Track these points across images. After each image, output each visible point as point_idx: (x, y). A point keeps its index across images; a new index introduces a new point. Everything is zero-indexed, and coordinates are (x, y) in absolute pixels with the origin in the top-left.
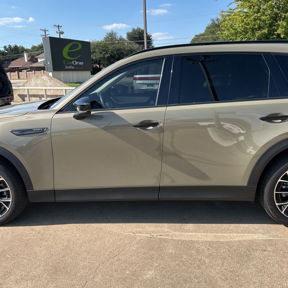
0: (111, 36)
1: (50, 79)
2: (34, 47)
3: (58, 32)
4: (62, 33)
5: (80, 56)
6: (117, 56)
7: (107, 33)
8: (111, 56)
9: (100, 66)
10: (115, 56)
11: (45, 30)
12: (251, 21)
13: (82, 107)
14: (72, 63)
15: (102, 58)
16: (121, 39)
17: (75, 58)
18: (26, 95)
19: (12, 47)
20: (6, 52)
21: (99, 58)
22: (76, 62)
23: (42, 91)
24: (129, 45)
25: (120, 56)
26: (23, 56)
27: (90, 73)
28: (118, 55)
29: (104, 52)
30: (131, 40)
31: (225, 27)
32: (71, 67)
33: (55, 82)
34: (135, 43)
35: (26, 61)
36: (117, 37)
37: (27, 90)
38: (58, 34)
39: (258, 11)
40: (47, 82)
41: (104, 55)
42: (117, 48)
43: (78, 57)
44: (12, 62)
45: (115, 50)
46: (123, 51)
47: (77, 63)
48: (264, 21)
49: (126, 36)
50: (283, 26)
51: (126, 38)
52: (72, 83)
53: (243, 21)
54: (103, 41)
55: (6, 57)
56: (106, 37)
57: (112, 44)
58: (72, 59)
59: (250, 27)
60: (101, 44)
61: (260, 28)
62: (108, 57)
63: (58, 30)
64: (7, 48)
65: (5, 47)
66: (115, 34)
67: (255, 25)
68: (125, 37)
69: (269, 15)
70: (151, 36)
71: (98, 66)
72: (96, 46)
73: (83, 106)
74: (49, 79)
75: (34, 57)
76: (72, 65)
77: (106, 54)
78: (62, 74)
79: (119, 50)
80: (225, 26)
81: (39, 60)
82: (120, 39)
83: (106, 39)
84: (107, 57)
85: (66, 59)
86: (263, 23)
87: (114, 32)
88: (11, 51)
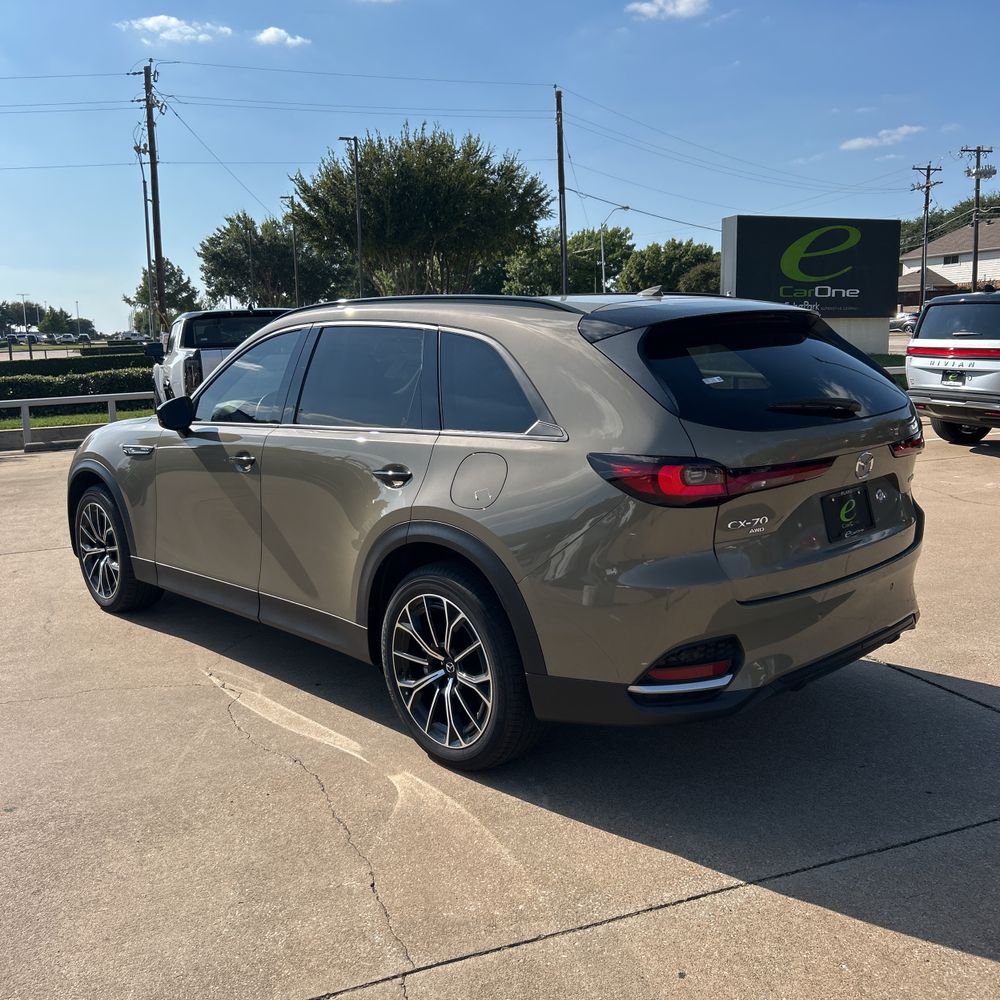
3: (974, 171)
4: (989, 173)
5: (849, 268)
11: (929, 169)
14: (813, 293)
17: (827, 277)
22: (829, 288)
38: (974, 178)
43: (839, 273)
47: (831, 292)
58: (813, 279)
63: (975, 165)
76: (814, 300)
81: (904, 268)
85: (789, 281)
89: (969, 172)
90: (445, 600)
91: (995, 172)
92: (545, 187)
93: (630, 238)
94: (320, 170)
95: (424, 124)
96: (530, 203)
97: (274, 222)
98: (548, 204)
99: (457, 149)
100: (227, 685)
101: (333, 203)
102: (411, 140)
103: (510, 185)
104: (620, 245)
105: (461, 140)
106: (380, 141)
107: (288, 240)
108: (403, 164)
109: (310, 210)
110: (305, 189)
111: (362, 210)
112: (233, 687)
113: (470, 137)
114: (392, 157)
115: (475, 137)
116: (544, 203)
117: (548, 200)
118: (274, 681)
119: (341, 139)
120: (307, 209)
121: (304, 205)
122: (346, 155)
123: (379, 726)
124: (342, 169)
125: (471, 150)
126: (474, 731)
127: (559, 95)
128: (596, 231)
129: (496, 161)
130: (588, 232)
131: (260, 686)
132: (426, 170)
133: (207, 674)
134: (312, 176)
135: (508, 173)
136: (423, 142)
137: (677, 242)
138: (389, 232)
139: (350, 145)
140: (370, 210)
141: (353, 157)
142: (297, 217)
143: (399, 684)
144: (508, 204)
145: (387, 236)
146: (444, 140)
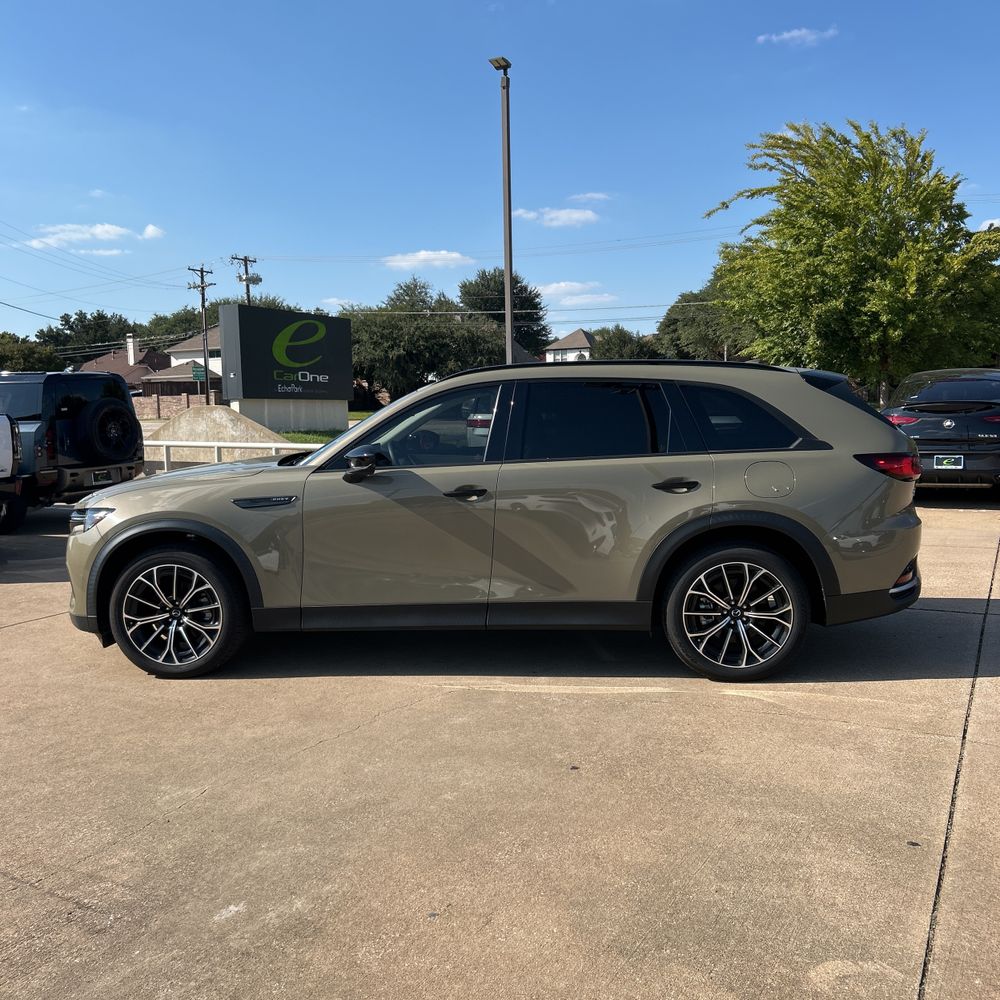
0: (411, 295)
1: (235, 420)
2: (161, 318)
3: (244, 277)
4: (256, 280)
5: (320, 357)
6: (427, 355)
7: (399, 285)
8: (409, 353)
9: (370, 384)
10: (420, 353)
12: (798, 276)
13: (360, 461)
14: (297, 377)
15: (380, 361)
16: (443, 303)
17: (306, 364)
18: (162, 463)
19: (89, 317)
20: (68, 332)
21: (371, 360)
22: (308, 374)
23: (209, 454)
24: (468, 323)
25: (436, 354)
26: (123, 348)
27: (345, 404)
28: (430, 353)
29: (387, 342)
30: (473, 306)
31: (734, 289)
32: (292, 388)
33: (247, 429)
34: (484, 317)
35: (131, 362)
36: (431, 297)
37: (164, 450)
38: (244, 283)
39: (818, 251)
40: (226, 427)
41: (386, 352)
42: (429, 329)
43: (311, 363)
44: (85, 365)
45: (422, 338)
46: (447, 341)
47: (310, 377)
48: (835, 278)
49: (460, 294)
50: (883, 291)
51: (459, 300)
52: (294, 432)
53: (776, 275)
54: (386, 309)
55: (65, 350)
56: (393, 296)
57: (415, 317)
58: (298, 365)
59: (796, 293)
60: (377, 319)
61: (824, 294)
62: (399, 357)
63: (244, 272)
64: (72, 320)
65: (66, 318)
66: (423, 287)
67: (808, 288)
68: (454, 296)
69: (846, 261)
70: (537, 296)
71: (365, 384)
72: (363, 323)
73: (363, 458)
74: (232, 420)
75: (159, 352)
76: (298, 383)
77: (392, 347)
78: (268, 407)
79: (433, 336)
80: (734, 284)
81: (175, 362)
82: (439, 301)
83: (396, 302)
84: (395, 358)
85: (281, 366)
86: (834, 281)
87: (421, 281)
88: (82, 330)
89: (240, 277)
90: (746, 564)
91: (261, 280)
143: (690, 636)
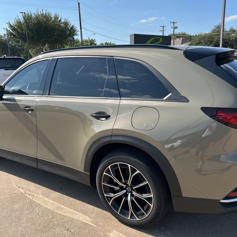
3: (173, 27)
7: (216, 26)
11: (163, 27)
54: (211, 33)
60: (207, 36)
63: (173, 26)
83: (214, 31)
90: (129, 166)
91: (177, 28)
92: (76, 28)
93: (95, 41)
94: (15, 21)
95: (43, 10)
96: (72, 32)
97: (1, 36)
98: (77, 32)
99: (52, 17)
100: (27, 192)
101: (19, 30)
102: (40, 14)
103: (67, 27)
104: (93, 43)
105: (54, 14)
106: (31, 14)
107: (6, 40)
108: (38, 20)
109: (13, 32)
110: (11, 26)
111: (28, 33)
112: (29, 193)
113: (56, 14)
114: (35, 18)
115: (57, 14)
116: (76, 32)
117: (77, 31)
118: (44, 188)
119: (21, 13)
120: (12, 32)
121: (11, 31)
122: (22, 17)
123: (92, 207)
124: (21, 21)
125: (56, 18)
126: (143, 214)
127: (79, 4)
128: (87, 40)
129: (63, 21)
130: (85, 40)
131: (39, 191)
132: (44, 22)
133: (17, 188)
134: (13, 23)
135: (66, 24)
136: (43, 15)
137: (107, 43)
138: (36, 38)
139: (23, 14)
140: (29, 32)
141: (24, 18)
142: (10, 34)
143: (105, 195)
144: (66, 32)
145: (35, 39)
146: (49, 15)
